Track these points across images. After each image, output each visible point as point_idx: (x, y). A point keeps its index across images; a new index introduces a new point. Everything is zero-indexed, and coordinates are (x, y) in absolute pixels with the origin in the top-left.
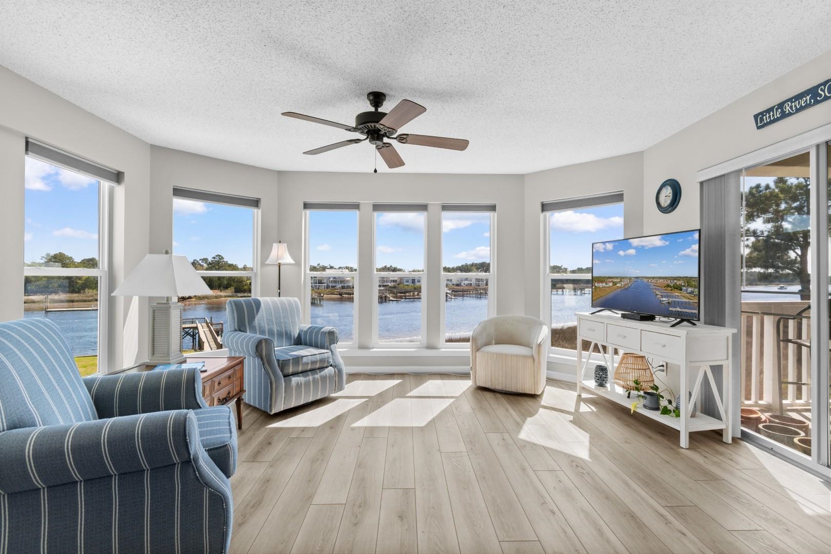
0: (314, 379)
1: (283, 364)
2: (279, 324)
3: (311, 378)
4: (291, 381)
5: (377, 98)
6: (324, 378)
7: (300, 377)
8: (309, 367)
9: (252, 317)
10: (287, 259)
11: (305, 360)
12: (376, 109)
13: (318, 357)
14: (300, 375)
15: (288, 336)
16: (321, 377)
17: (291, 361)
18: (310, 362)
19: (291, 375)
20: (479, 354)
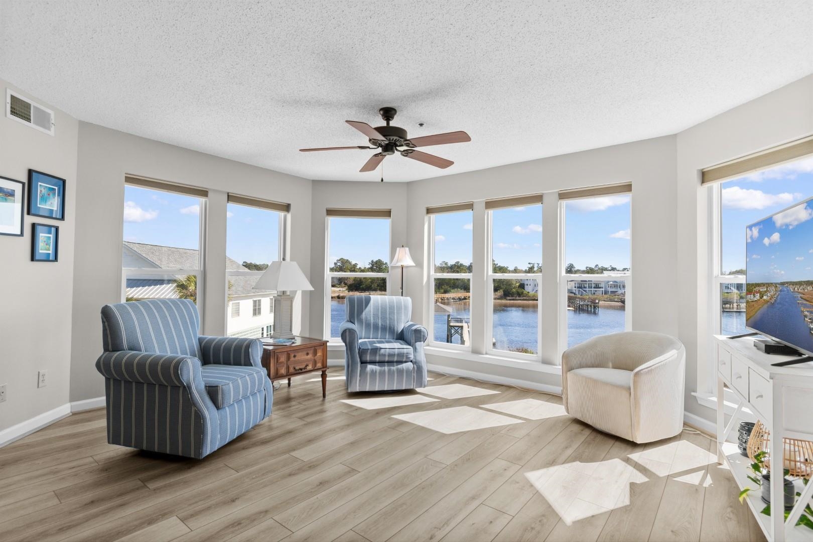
0: (389, 370)
1: (362, 352)
2: (384, 318)
3: (386, 368)
4: (366, 367)
5: (388, 114)
6: (400, 372)
7: (376, 365)
8: (387, 359)
9: (360, 311)
10: (409, 262)
11: (382, 351)
12: (388, 124)
13: (396, 351)
14: (377, 364)
15: (392, 330)
16: (397, 369)
17: (369, 351)
18: (387, 354)
19: (369, 363)
20: (569, 375)
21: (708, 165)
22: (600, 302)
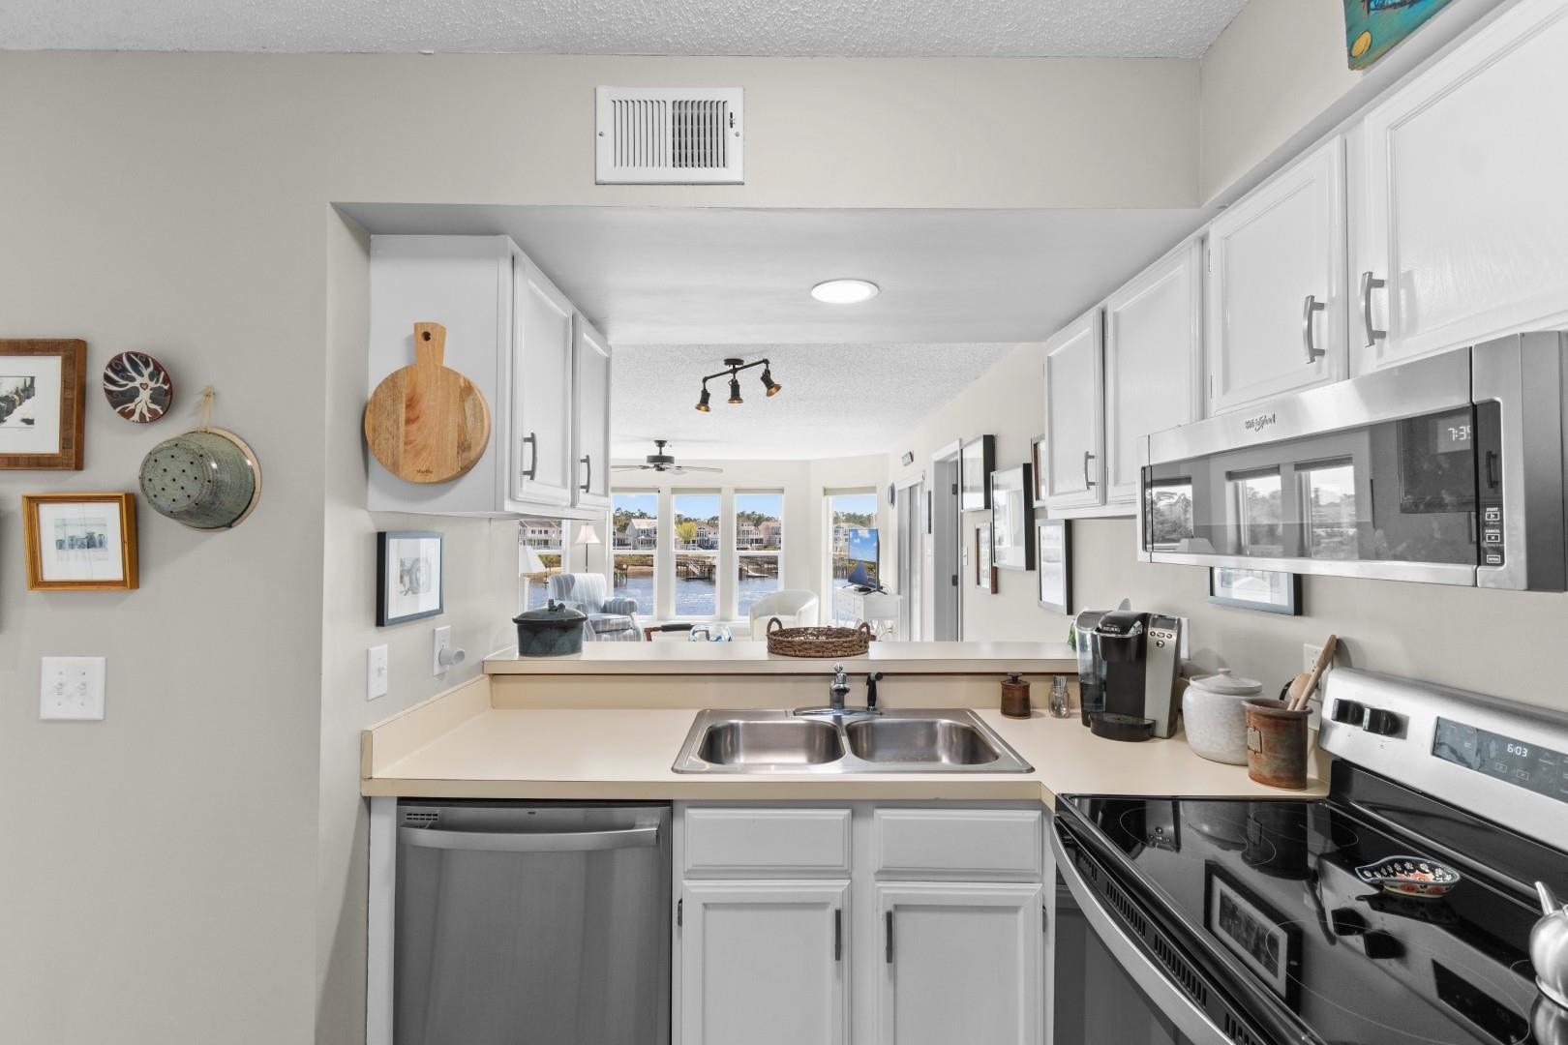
0: (617, 637)
2: (588, 596)
3: (615, 636)
5: (661, 444)
6: (625, 638)
8: (614, 628)
9: (569, 591)
10: (594, 540)
11: (612, 623)
12: (661, 453)
13: (621, 621)
15: (596, 605)
16: (623, 636)
18: (614, 624)
20: (756, 622)
21: (828, 486)
22: (630, 568)
